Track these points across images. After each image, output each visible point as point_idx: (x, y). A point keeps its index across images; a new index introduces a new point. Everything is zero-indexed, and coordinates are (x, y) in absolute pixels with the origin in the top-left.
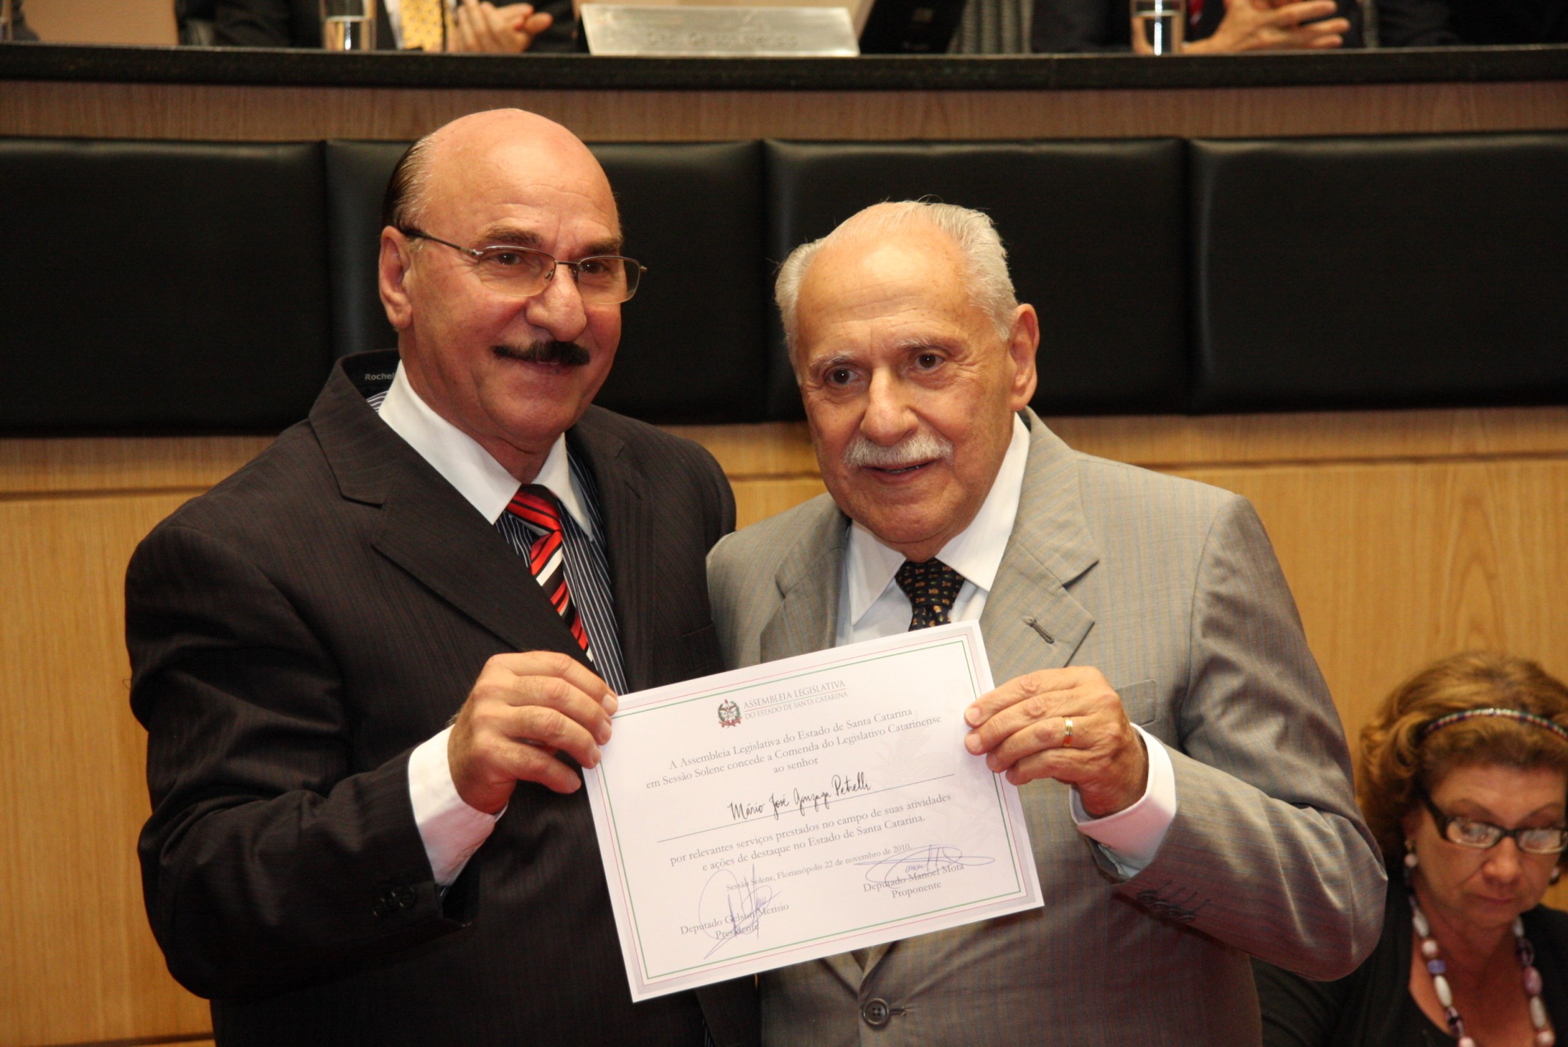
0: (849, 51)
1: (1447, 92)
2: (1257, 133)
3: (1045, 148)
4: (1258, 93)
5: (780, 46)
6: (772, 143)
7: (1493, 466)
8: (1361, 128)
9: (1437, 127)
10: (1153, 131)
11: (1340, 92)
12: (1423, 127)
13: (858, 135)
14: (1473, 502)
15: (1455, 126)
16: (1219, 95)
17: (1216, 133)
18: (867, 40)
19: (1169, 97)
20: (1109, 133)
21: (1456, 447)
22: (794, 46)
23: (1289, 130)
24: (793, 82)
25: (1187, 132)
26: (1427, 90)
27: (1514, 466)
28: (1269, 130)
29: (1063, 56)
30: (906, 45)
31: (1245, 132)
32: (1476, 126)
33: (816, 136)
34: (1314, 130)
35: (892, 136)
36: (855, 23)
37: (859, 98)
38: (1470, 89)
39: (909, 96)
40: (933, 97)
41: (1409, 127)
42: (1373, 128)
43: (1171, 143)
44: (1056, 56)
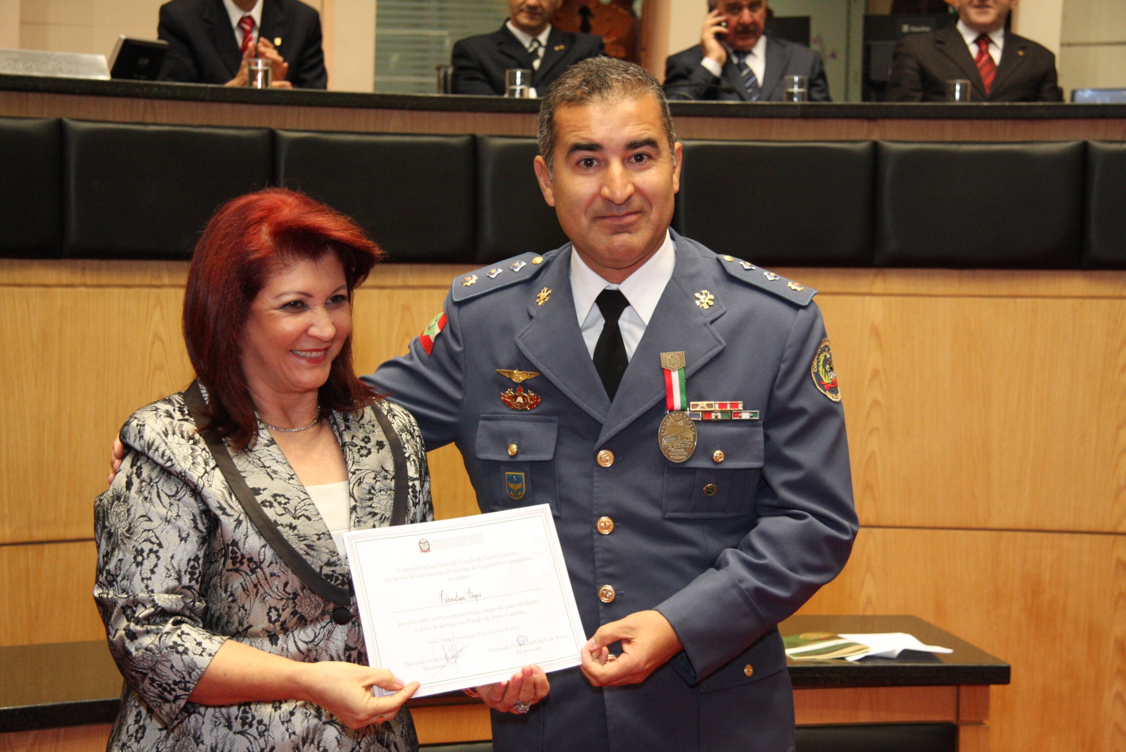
0: (106, 77)
1: (396, 114)
2: (307, 128)
3: (204, 130)
4: (308, 109)
5: (70, 72)
6: (66, 120)
7: (416, 292)
8: (356, 129)
9: (392, 130)
10: (257, 125)
11: (347, 111)
12: (385, 130)
13: (110, 118)
14: (406, 308)
15: (400, 131)
16: (289, 110)
17: (288, 127)
18: (114, 73)
19: (264, 109)
20: (236, 124)
21: (399, 282)
22: (78, 73)
23: (323, 127)
24: (77, 91)
25: (273, 126)
26: (388, 113)
27: (425, 292)
28: (313, 128)
29: (213, 86)
30: (135, 76)
31: (301, 128)
32: (410, 131)
33: (89, 118)
34: (334, 128)
35: (127, 120)
36: (109, 63)
37: (111, 101)
38: (407, 113)
39: (136, 101)
40: (149, 102)
41: (379, 130)
42: (363, 129)
43: (265, 131)
44: (210, 86)
